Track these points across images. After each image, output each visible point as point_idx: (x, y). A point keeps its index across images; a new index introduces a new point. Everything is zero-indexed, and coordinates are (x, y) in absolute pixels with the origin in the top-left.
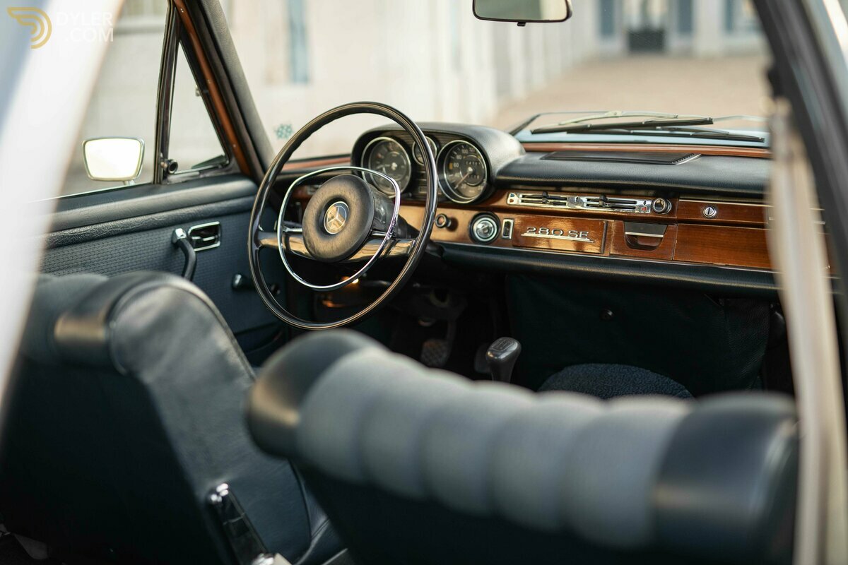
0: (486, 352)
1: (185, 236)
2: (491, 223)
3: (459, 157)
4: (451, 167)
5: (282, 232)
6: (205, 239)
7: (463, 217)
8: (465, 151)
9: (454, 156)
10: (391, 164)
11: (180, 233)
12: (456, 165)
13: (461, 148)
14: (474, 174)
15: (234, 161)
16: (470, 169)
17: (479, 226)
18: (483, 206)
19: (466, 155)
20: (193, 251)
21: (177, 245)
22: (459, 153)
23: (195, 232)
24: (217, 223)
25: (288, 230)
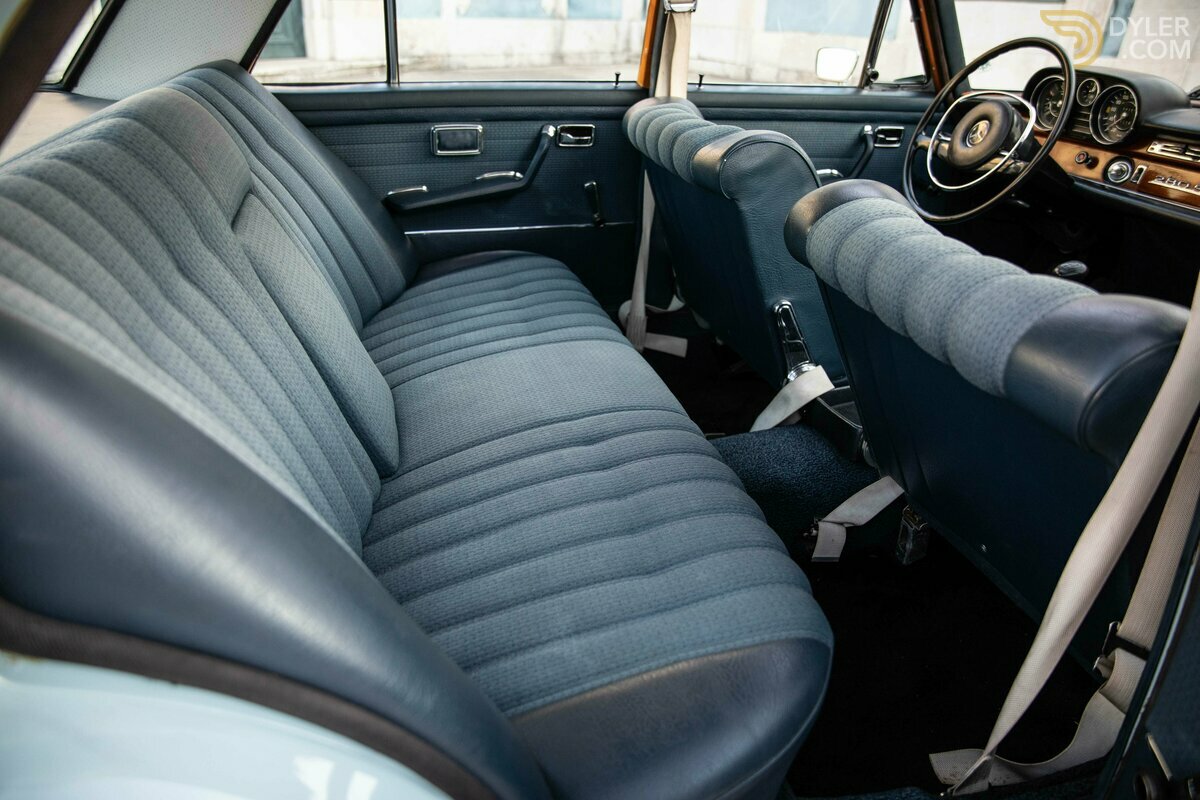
0: (1055, 267)
1: (871, 133)
2: (1125, 166)
3: (1118, 102)
4: (1108, 111)
5: (937, 137)
6: (888, 139)
7: (1103, 157)
8: (1126, 97)
9: (1115, 100)
10: (1058, 101)
11: (868, 128)
12: (1114, 109)
13: (1123, 94)
14: (1127, 119)
15: (931, 81)
16: (1124, 115)
17: (1115, 167)
18: (1126, 150)
19: (1125, 101)
20: (871, 144)
21: (862, 138)
22: (1120, 98)
23: (882, 132)
24: (902, 128)
25: (943, 138)
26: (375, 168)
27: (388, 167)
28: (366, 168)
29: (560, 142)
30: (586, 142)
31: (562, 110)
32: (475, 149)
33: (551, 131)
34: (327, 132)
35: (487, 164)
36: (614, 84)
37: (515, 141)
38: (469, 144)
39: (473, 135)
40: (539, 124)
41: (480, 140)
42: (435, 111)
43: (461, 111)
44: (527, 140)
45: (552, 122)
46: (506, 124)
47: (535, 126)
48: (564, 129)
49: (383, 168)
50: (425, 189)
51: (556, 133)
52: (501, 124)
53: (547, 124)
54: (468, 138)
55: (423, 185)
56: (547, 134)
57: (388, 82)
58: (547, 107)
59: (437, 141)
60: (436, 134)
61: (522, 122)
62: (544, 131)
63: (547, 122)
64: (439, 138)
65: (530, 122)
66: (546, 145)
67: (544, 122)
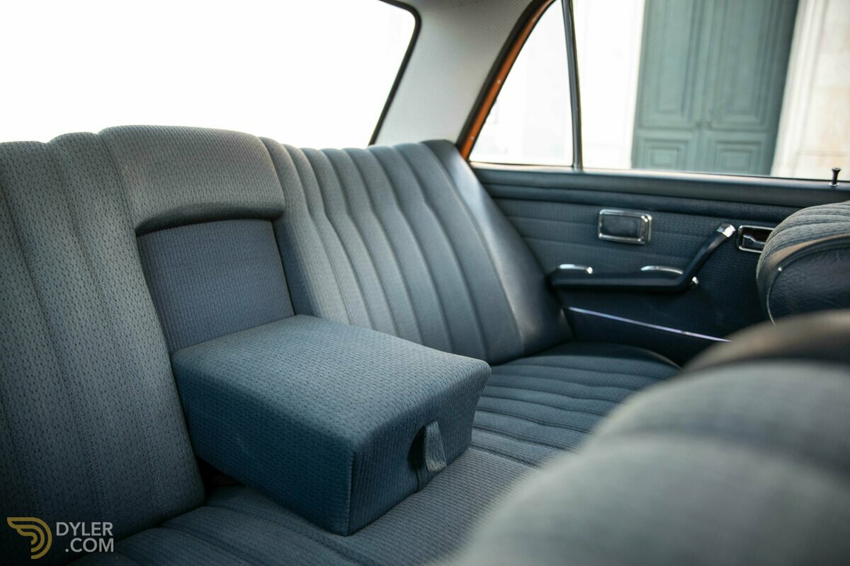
28: (540, 241)
29: (741, 244)
32: (638, 238)
33: (729, 231)
34: (510, 205)
35: (653, 256)
36: (830, 184)
37: (686, 236)
38: (631, 232)
39: (636, 223)
40: (716, 221)
41: (643, 229)
42: (603, 195)
43: (629, 198)
44: (701, 238)
45: (732, 221)
46: (678, 216)
47: (710, 223)
48: (746, 231)
49: (554, 243)
50: (590, 270)
51: (735, 234)
52: (672, 216)
53: (726, 222)
54: (630, 225)
55: (588, 266)
56: (721, 234)
57: (573, 166)
58: (727, 203)
59: (600, 225)
60: (600, 218)
61: (697, 217)
62: (720, 230)
63: (726, 220)
64: (603, 222)
65: (707, 218)
66: (713, 245)
67: (723, 220)
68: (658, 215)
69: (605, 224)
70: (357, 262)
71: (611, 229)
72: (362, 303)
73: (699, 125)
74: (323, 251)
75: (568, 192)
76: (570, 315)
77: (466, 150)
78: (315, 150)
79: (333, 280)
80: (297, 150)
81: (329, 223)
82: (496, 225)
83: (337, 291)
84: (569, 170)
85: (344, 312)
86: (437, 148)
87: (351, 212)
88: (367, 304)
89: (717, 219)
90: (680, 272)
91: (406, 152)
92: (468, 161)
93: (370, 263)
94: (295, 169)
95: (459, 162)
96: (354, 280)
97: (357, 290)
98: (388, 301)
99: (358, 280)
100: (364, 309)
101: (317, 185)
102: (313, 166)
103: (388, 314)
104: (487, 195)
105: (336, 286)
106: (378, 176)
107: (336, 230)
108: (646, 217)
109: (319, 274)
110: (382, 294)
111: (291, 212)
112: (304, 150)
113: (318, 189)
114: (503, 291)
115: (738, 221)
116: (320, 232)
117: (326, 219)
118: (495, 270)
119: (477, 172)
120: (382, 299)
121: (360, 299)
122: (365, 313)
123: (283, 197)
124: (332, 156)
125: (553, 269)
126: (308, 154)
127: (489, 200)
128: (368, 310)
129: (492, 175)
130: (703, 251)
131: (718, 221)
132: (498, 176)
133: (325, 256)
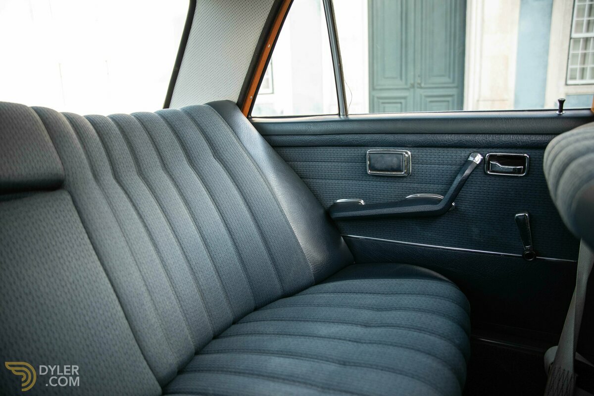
26: (323, 181)
27: (333, 181)
28: (318, 181)
29: (488, 169)
30: (519, 171)
31: (490, 138)
32: (401, 171)
33: (478, 159)
34: (289, 152)
35: (416, 185)
36: (557, 112)
37: (442, 166)
38: (395, 167)
39: (398, 158)
40: (467, 151)
41: (405, 164)
42: (368, 137)
43: (390, 138)
44: (454, 167)
45: (480, 150)
46: (433, 150)
47: (462, 153)
48: (492, 158)
49: (330, 181)
50: (362, 202)
51: (483, 161)
52: (429, 150)
53: (474, 152)
54: (394, 161)
55: (361, 198)
56: (472, 162)
57: (339, 115)
58: (474, 135)
59: (368, 163)
60: (367, 157)
61: (449, 149)
62: (471, 159)
63: (475, 150)
64: (370, 161)
65: (457, 149)
66: (467, 172)
67: (471, 150)
68: (416, 150)
69: (372, 161)
70: (149, 221)
71: (377, 166)
72: (158, 261)
73: (413, 86)
74: (111, 216)
75: (338, 137)
76: (349, 241)
77: (247, 109)
78: (100, 117)
79: (124, 244)
80: (80, 117)
81: (117, 185)
82: (278, 171)
83: (129, 254)
84: (337, 118)
85: (137, 274)
86: (219, 107)
87: (141, 173)
88: (162, 261)
89: (466, 150)
90: (441, 197)
91: (192, 114)
92: (249, 117)
93: (163, 219)
94: (75, 136)
95: (241, 119)
96: (147, 239)
97: (152, 248)
98: (184, 253)
99: (152, 239)
100: (160, 266)
101: (102, 149)
102: (98, 132)
103: (185, 266)
104: (269, 145)
105: (127, 249)
106: (167, 137)
107: (126, 193)
108: (407, 153)
109: (106, 239)
110: (178, 248)
111: (71, 179)
112: (88, 118)
113: (104, 153)
114: (291, 228)
115: (484, 150)
116: (107, 197)
117: (114, 182)
118: (282, 211)
119: (257, 126)
120: (179, 252)
121: (155, 256)
122: (162, 270)
123: (60, 166)
124: (119, 122)
125: (332, 203)
126: (93, 120)
127: (271, 149)
128: (164, 266)
129: (272, 128)
130: (459, 178)
131: (468, 151)
132: (277, 128)
133: (114, 220)
